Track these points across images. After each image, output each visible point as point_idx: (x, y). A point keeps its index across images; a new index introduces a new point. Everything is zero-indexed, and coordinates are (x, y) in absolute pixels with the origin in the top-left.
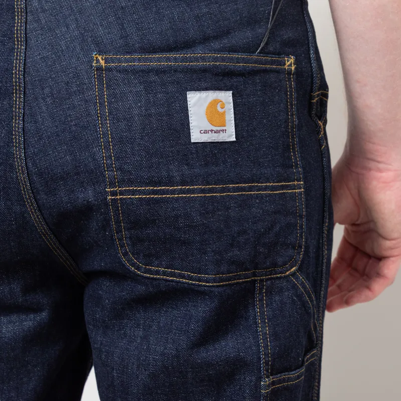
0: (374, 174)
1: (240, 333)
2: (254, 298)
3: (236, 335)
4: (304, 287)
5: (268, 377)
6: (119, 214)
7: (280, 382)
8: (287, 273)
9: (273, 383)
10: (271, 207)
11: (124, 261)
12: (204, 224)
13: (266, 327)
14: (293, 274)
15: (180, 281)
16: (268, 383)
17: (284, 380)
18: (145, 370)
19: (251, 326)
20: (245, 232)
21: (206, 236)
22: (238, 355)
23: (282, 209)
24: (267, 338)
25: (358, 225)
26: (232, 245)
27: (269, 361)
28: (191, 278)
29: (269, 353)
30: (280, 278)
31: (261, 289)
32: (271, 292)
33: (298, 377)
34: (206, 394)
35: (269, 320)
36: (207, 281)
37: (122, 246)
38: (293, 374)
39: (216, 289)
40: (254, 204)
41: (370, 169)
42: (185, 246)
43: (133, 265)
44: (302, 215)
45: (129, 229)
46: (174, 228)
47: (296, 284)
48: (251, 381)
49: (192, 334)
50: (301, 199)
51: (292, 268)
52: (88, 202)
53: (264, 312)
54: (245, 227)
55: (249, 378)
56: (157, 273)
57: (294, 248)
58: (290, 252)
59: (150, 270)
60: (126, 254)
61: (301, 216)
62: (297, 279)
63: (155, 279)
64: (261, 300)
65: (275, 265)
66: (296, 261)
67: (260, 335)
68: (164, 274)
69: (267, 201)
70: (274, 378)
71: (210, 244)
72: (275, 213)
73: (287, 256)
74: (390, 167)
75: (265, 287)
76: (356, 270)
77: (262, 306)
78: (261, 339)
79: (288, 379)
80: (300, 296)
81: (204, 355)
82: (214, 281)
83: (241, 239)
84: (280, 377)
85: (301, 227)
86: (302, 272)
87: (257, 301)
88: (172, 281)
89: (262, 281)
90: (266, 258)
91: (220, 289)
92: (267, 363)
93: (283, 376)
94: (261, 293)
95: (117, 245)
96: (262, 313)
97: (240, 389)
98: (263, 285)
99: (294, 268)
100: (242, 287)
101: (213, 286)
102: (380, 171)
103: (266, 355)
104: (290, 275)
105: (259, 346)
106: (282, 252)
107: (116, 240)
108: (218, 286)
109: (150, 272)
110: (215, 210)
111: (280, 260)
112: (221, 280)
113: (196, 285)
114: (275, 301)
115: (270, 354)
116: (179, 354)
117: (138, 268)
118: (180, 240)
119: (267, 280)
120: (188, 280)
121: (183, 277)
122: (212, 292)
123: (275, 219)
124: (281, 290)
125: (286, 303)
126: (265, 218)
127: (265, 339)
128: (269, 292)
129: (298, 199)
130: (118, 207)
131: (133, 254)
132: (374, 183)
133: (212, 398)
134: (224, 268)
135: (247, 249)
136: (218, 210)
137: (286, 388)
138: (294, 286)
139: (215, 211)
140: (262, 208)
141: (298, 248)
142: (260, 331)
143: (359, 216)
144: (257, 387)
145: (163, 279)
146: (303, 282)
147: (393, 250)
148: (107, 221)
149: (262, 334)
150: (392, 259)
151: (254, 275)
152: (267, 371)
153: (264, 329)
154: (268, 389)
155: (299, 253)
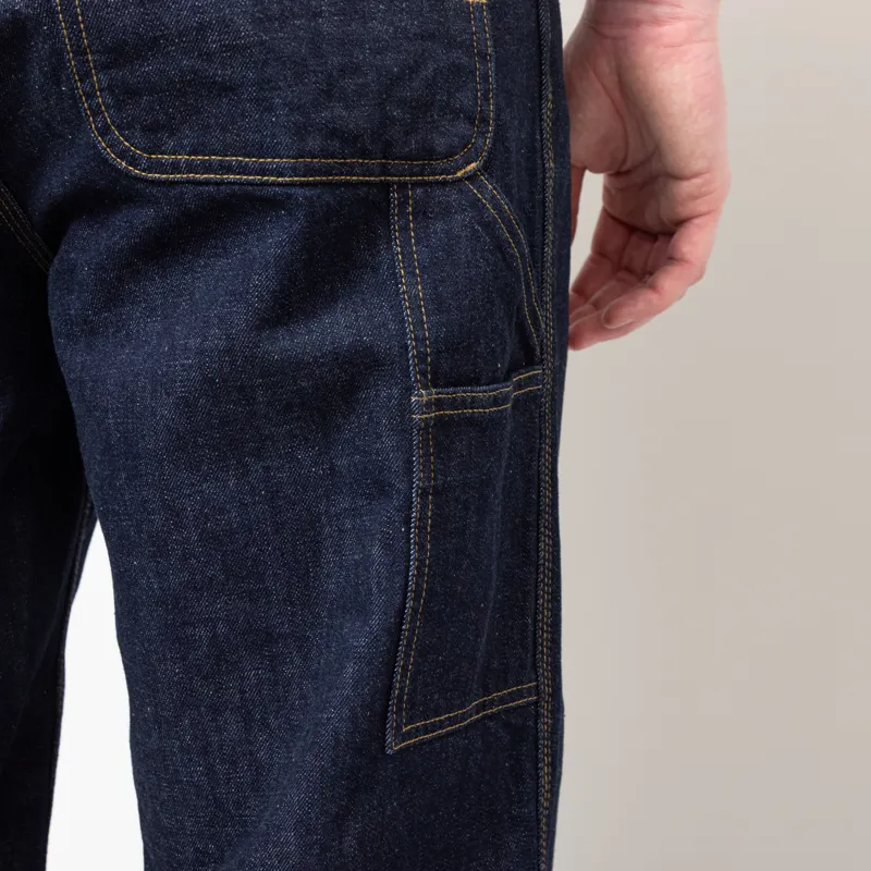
0: (648, 31)
1: (363, 300)
2: (388, 224)
3: (354, 303)
4: (497, 207)
5: (426, 387)
6: (81, 31)
7: (454, 404)
8: (459, 174)
9: (439, 404)
10: (412, 24)
11: (103, 148)
12: (262, 43)
13: (417, 283)
14: (471, 178)
15: (222, 180)
16: (425, 399)
17: (464, 404)
18: (168, 394)
19: (384, 282)
20: (357, 70)
21: (269, 71)
22: (359, 341)
23: (439, 31)
24: (420, 306)
25: (628, 172)
26: (328, 94)
27: (427, 355)
28: (244, 170)
29: (425, 339)
30: (444, 183)
31: (403, 204)
32: (425, 213)
33: (496, 401)
34: (301, 441)
35: (423, 269)
36: (277, 171)
37: (96, 112)
38: (482, 393)
39: (299, 191)
40: (374, 13)
41: (638, 23)
42: (226, 96)
43: (122, 155)
44: (486, 54)
45: (103, 67)
46: (200, 55)
47: (479, 200)
48: (390, 398)
49: (257, 297)
50: (481, 20)
51: (469, 163)
52: (14, 13)
53: (412, 253)
54: (357, 58)
55: (387, 392)
56: (175, 168)
57: (470, 120)
58: (462, 127)
59: (159, 162)
60: (104, 131)
61: (483, 56)
62: (481, 188)
63: (173, 183)
64: (405, 229)
65: (429, 153)
66: (476, 149)
67: (404, 299)
68: (191, 167)
69: (403, 9)
70: (439, 393)
71: (280, 88)
72: (422, 37)
73: (456, 135)
74: (679, 10)
75: (411, 202)
76: (629, 270)
77: (406, 243)
78: (406, 308)
79: (473, 402)
80: (489, 226)
81: (287, 343)
82: (294, 171)
83: (350, 84)
84: (454, 393)
85: (485, 78)
86: (491, 176)
87: (395, 231)
88: (207, 183)
89: (403, 186)
90: (407, 133)
91: (308, 192)
92: (421, 357)
93: (462, 393)
94: (403, 214)
95: (85, 110)
96: (407, 256)
97: (370, 419)
98: (407, 197)
99: (473, 165)
100: (359, 195)
101: (292, 184)
102: (657, 21)
103: (419, 340)
104: (466, 179)
105: (403, 321)
106: (443, 126)
107: (81, 96)
108: (302, 185)
109: (160, 167)
110: (286, 14)
111: (440, 143)
112: (309, 171)
113: (257, 185)
114: (435, 233)
115: (428, 339)
116: (234, 345)
117: (134, 161)
118: (215, 83)
119: (415, 185)
120: (238, 174)
121: (229, 169)
122: (289, 196)
123: (423, 50)
124: (447, 212)
125: (460, 237)
126: (402, 44)
127: (415, 308)
128: (422, 213)
129: (475, 18)
130: (77, 15)
131: (119, 128)
132: (649, 49)
133: (313, 448)
134: (314, 142)
135: (365, 106)
136: (295, 16)
137: (470, 421)
138: (475, 204)
139: (287, 18)
140: (391, 23)
141: (480, 123)
142: (404, 293)
143: (627, 143)
144: (404, 408)
145: (189, 182)
146: (493, 197)
147: (698, 201)
148: (58, 54)
149: (409, 298)
150: (696, 221)
151: (384, 171)
152: (423, 374)
153: (412, 289)
154: (425, 413)
155: (483, 134)
